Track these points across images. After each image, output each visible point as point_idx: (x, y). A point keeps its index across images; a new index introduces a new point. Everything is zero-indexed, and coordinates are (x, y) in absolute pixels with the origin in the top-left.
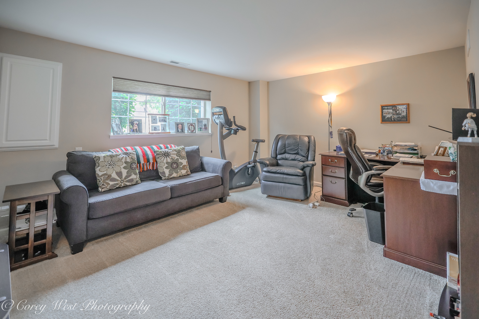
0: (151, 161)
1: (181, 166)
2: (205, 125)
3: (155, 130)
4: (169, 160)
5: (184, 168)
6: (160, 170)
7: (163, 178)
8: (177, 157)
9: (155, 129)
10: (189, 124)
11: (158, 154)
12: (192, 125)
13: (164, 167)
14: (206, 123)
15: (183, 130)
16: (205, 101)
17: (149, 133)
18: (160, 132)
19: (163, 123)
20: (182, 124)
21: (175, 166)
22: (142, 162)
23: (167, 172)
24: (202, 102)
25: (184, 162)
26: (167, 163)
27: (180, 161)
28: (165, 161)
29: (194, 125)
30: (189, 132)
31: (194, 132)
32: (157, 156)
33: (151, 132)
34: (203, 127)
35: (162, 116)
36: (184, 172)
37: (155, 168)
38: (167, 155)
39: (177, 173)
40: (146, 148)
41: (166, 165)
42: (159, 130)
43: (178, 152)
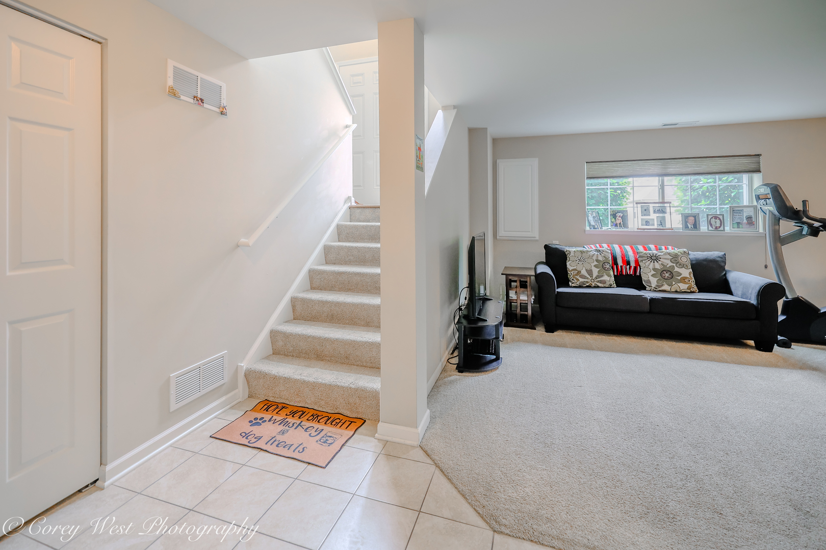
0: (633, 264)
1: (679, 278)
2: (749, 218)
3: (646, 225)
4: (658, 266)
5: (683, 280)
6: (644, 278)
7: (648, 288)
8: (670, 264)
9: (647, 223)
10: (710, 217)
11: (640, 257)
12: (716, 218)
13: (650, 274)
14: (752, 214)
15: (696, 226)
16: (750, 175)
17: (638, 229)
18: (656, 227)
19: (661, 215)
20: (696, 217)
21: (667, 275)
22: (620, 263)
23: (654, 282)
24: (745, 177)
25: (687, 272)
26: (654, 269)
27: (676, 269)
28: (651, 266)
29: (721, 217)
30: (710, 228)
31: (722, 228)
32: (640, 259)
33: (640, 227)
34: (745, 221)
35: (660, 205)
36: (683, 287)
37: (638, 274)
38: (653, 258)
39: (671, 285)
40: (628, 248)
41: (653, 272)
42: (653, 225)
43: (675, 258)
